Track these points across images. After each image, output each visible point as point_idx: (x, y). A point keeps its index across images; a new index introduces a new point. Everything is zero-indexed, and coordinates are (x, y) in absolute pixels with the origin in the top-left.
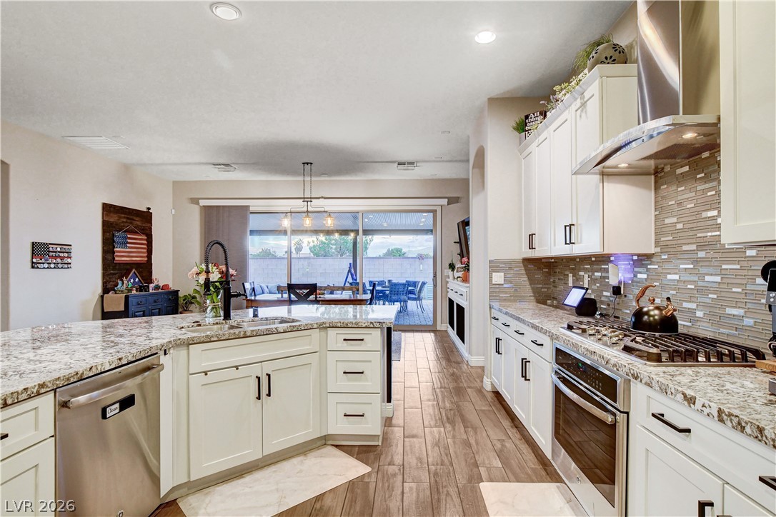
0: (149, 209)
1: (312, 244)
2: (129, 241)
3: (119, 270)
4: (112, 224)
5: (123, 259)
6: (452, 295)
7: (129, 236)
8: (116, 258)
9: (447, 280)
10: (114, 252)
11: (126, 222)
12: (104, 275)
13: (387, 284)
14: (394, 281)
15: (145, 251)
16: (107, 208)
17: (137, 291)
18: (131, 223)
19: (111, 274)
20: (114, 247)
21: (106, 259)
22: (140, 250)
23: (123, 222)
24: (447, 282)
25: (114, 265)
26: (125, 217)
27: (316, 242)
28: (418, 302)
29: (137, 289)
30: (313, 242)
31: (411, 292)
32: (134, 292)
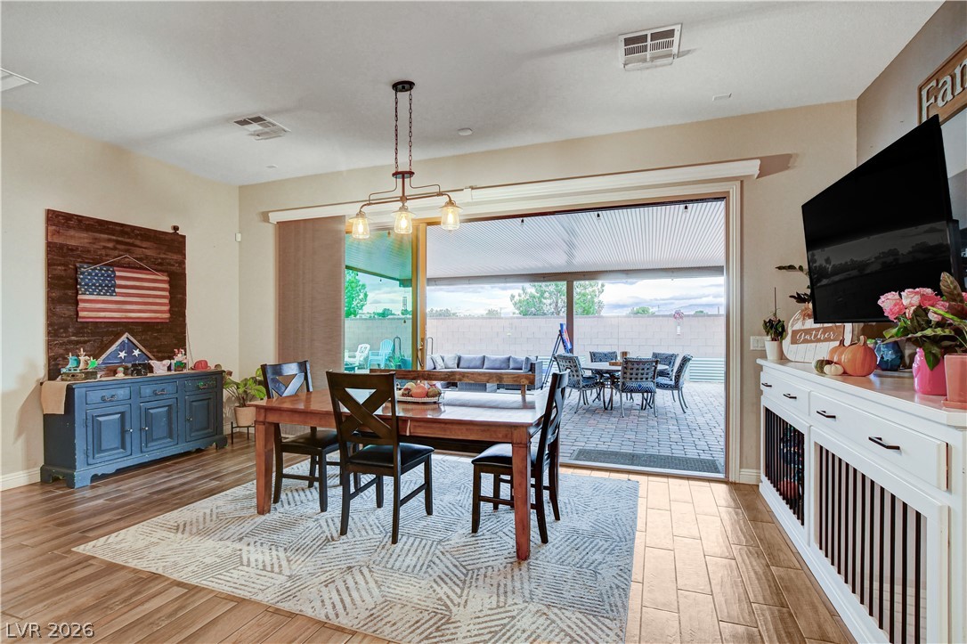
0: (176, 228)
1: (517, 298)
2: (118, 282)
3: (93, 334)
4: (72, 249)
5: (102, 314)
6: (773, 400)
7: (118, 274)
8: (81, 314)
9: (759, 361)
10: (77, 303)
11: (115, 249)
12: (50, 346)
13: (619, 359)
14: (632, 355)
15: (166, 301)
16: (57, 220)
17: (125, 374)
18: (127, 251)
19: (71, 342)
20: (77, 294)
21: (54, 314)
22: (151, 300)
23: (105, 248)
24: (760, 368)
25: (77, 325)
26: (109, 240)
27: (523, 296)
28: (676, 392)
29: (126, 369)
30: (520, 295)
31: (663, 374)
32: (120, 375)
